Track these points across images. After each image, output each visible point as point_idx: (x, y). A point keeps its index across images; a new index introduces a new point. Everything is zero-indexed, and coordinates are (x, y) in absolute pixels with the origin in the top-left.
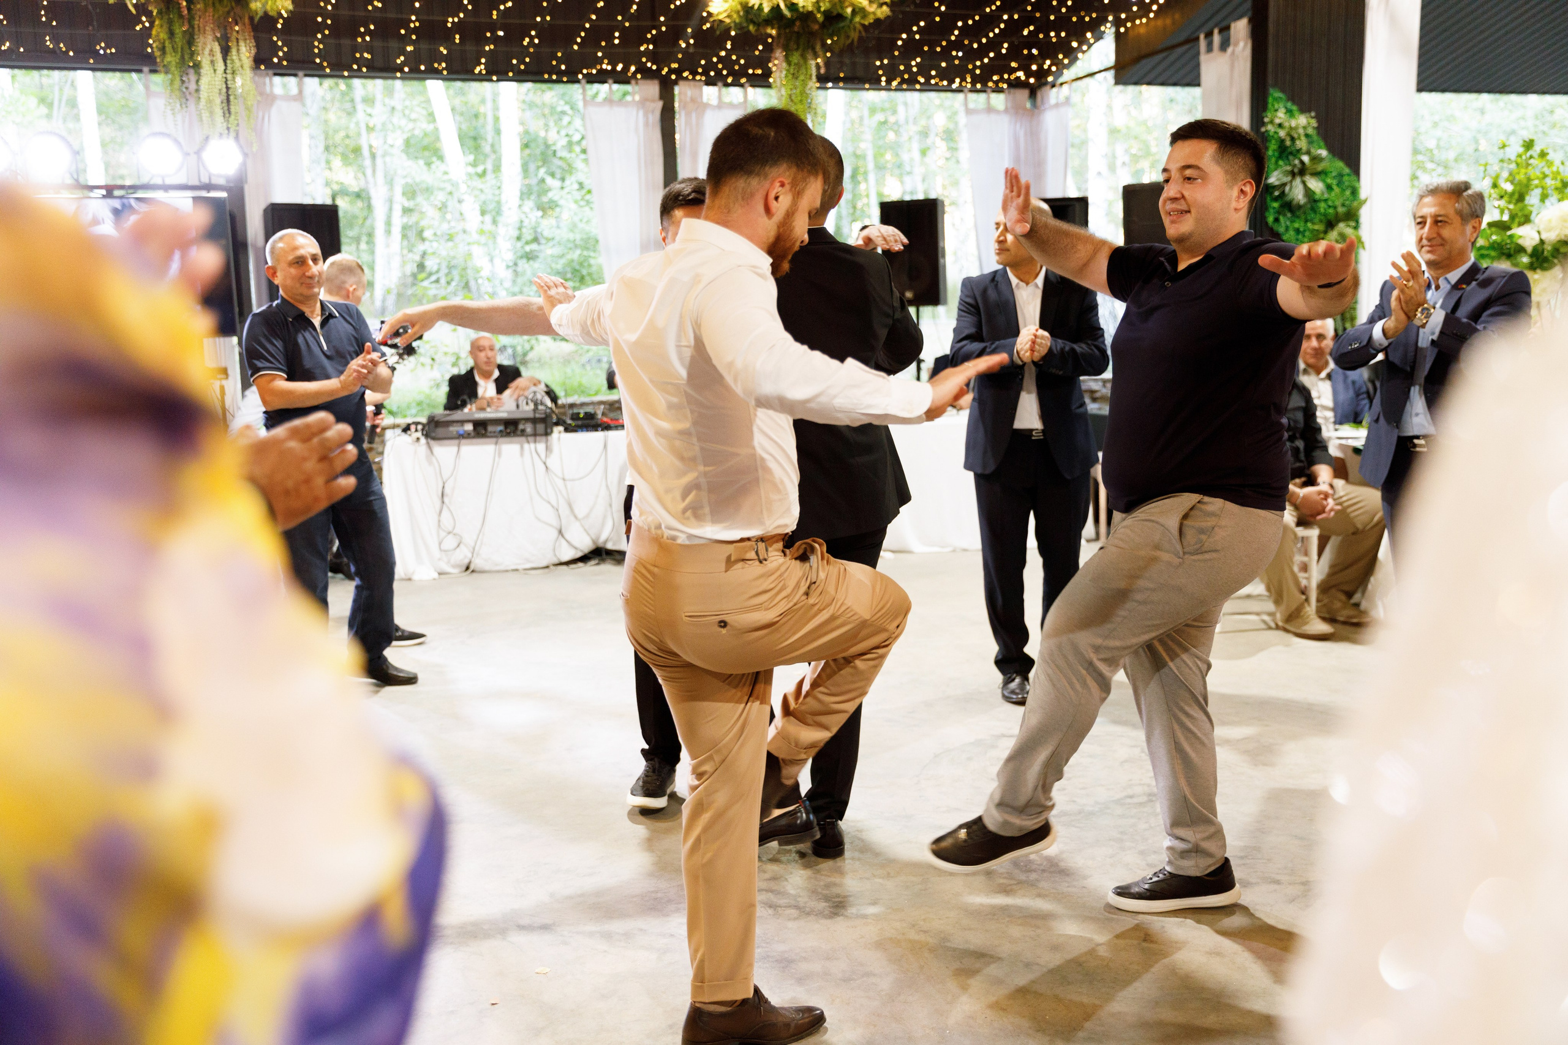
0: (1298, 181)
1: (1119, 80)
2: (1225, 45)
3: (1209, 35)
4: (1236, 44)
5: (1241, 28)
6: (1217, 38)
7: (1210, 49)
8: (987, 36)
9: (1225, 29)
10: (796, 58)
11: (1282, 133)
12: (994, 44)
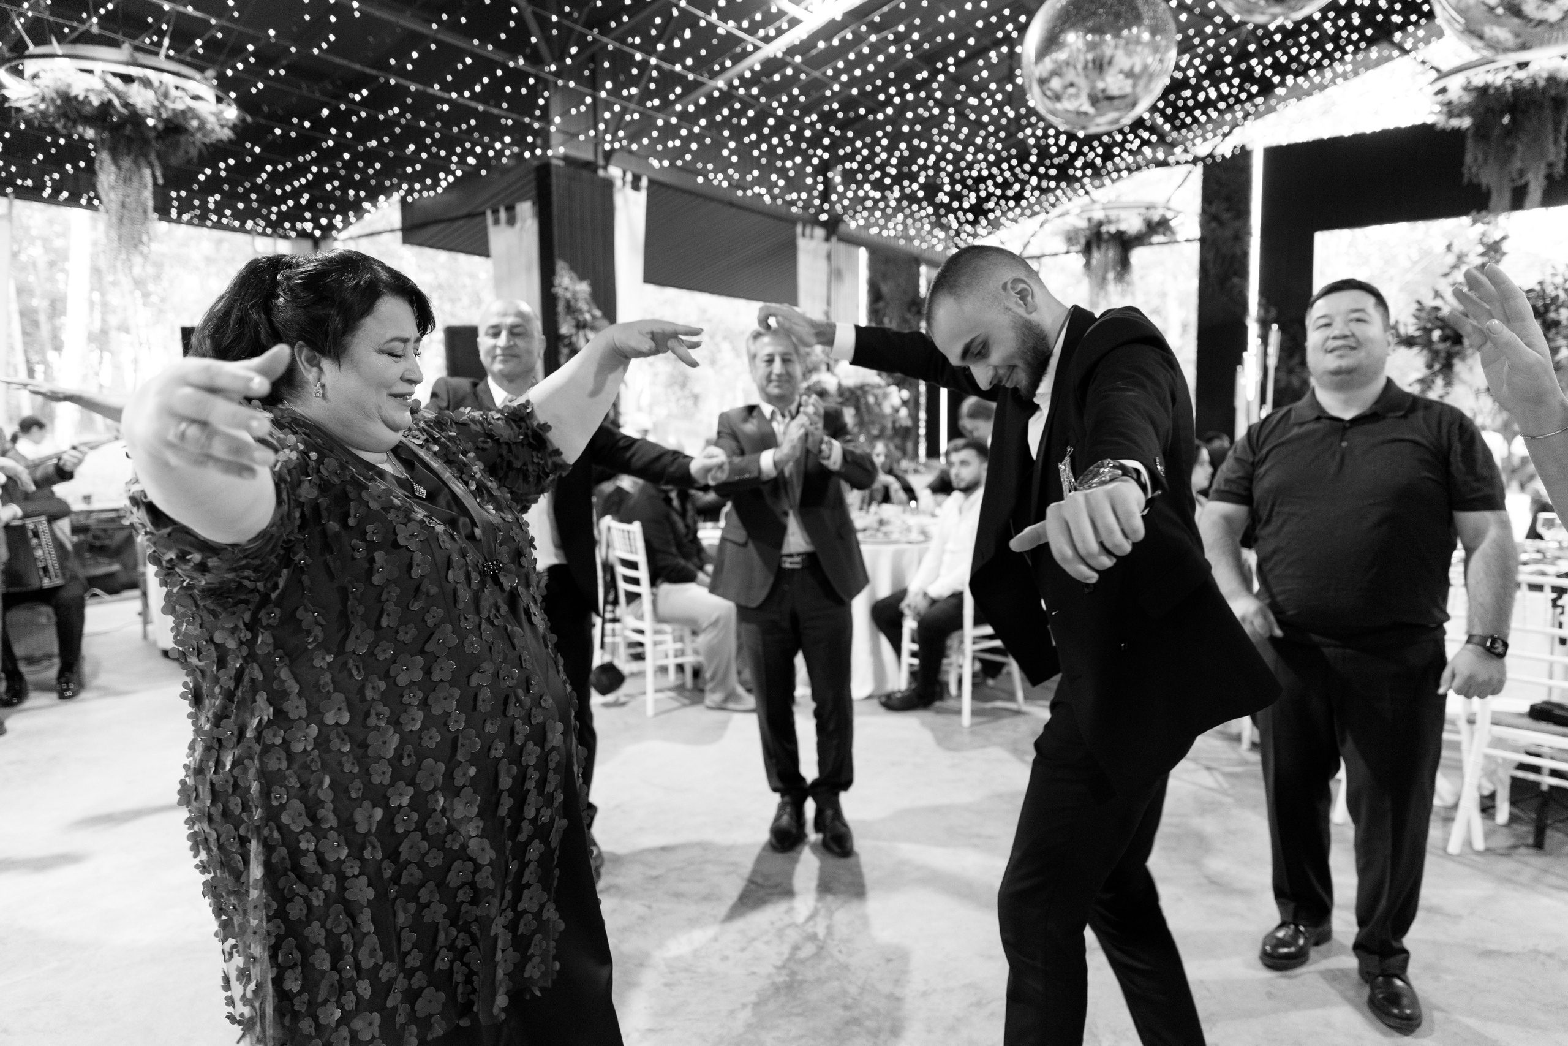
0: (581, 333)
1: (406, 240)
2: (511, 221)
3: (495, 212)
4: (524, 221)
5: (526, 209)
6: (503, 215)
7: (497, 222)
8: (292, 185)
9: (510, 209)
10: (126, 163)
11: (569, 295)
12: (296, 194)
